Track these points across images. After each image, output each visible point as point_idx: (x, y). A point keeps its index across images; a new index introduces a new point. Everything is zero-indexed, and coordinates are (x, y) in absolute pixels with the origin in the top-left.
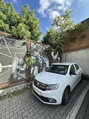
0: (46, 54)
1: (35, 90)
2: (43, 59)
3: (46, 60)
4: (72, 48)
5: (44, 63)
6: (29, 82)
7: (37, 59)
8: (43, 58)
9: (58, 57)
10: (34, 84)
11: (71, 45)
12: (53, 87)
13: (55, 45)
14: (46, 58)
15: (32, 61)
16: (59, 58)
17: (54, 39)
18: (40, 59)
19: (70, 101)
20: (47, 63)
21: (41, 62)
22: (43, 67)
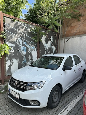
0: (32, 40)
1: (11, 93)
2: (27, 47)
3: (31, 50)
4: (75, 31)
5: (29, 54)
6: (3, 84)
7: (17, 47)
8: (27, 45)
9: (52, 45)
10: (11, 85)
11: (74, 26)
12: (37, 86)
13: (46, 24)
14: (32, 46)
15: (7, 50)
16: (54, 47)
17: (46, 14)
18: (22, 47)
19: (60, 105)
20: (34, 54)
21: (24, 53)
22: (28, 60)
